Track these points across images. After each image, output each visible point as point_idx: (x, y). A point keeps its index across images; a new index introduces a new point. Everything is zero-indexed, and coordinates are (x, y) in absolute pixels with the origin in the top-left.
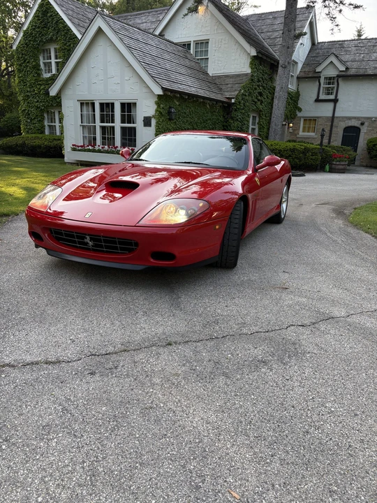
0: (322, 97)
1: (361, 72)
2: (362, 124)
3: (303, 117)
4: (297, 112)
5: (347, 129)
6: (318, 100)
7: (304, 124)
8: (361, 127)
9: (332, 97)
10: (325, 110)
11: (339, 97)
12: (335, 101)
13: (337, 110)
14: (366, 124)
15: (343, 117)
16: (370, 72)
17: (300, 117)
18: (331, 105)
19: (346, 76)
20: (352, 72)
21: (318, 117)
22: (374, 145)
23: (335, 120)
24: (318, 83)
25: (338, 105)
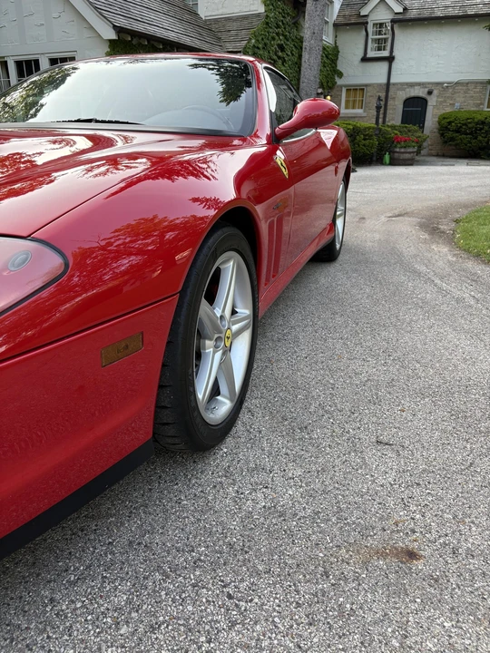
0: (371, 54)
1: (426, 14)
2: (430, 93)
3: (345, 86)
4: (337, 79)
5: (410, 102)
6: (365, 59)
7: (347, 96)
8: (428, 98)
9: (386, 53)
10: (377, 74)
11: (395, 53)
12: (390, 59)
13: (393, 73)
14: (435, 92)
15: (402, 84)
16: (439, 14)
17: (341, 86)
18: (385, 65)
19: (404, 21)
20: (413, 14)
21: (366, 85)
22: (450, 123)
23: (391, 88)
24: (364, 33)
25: (394, 65)
